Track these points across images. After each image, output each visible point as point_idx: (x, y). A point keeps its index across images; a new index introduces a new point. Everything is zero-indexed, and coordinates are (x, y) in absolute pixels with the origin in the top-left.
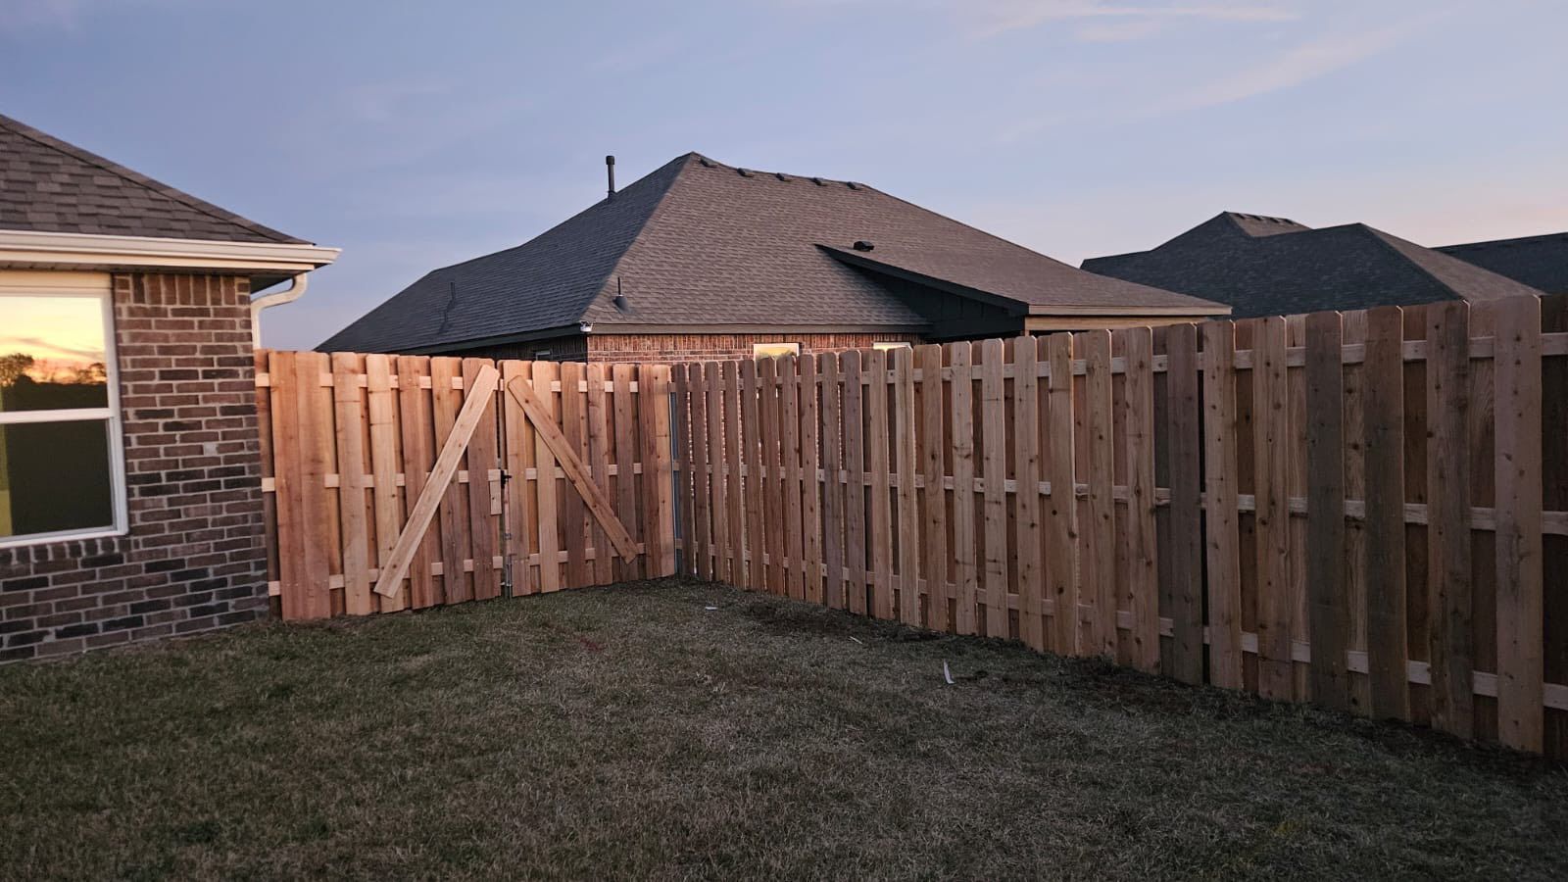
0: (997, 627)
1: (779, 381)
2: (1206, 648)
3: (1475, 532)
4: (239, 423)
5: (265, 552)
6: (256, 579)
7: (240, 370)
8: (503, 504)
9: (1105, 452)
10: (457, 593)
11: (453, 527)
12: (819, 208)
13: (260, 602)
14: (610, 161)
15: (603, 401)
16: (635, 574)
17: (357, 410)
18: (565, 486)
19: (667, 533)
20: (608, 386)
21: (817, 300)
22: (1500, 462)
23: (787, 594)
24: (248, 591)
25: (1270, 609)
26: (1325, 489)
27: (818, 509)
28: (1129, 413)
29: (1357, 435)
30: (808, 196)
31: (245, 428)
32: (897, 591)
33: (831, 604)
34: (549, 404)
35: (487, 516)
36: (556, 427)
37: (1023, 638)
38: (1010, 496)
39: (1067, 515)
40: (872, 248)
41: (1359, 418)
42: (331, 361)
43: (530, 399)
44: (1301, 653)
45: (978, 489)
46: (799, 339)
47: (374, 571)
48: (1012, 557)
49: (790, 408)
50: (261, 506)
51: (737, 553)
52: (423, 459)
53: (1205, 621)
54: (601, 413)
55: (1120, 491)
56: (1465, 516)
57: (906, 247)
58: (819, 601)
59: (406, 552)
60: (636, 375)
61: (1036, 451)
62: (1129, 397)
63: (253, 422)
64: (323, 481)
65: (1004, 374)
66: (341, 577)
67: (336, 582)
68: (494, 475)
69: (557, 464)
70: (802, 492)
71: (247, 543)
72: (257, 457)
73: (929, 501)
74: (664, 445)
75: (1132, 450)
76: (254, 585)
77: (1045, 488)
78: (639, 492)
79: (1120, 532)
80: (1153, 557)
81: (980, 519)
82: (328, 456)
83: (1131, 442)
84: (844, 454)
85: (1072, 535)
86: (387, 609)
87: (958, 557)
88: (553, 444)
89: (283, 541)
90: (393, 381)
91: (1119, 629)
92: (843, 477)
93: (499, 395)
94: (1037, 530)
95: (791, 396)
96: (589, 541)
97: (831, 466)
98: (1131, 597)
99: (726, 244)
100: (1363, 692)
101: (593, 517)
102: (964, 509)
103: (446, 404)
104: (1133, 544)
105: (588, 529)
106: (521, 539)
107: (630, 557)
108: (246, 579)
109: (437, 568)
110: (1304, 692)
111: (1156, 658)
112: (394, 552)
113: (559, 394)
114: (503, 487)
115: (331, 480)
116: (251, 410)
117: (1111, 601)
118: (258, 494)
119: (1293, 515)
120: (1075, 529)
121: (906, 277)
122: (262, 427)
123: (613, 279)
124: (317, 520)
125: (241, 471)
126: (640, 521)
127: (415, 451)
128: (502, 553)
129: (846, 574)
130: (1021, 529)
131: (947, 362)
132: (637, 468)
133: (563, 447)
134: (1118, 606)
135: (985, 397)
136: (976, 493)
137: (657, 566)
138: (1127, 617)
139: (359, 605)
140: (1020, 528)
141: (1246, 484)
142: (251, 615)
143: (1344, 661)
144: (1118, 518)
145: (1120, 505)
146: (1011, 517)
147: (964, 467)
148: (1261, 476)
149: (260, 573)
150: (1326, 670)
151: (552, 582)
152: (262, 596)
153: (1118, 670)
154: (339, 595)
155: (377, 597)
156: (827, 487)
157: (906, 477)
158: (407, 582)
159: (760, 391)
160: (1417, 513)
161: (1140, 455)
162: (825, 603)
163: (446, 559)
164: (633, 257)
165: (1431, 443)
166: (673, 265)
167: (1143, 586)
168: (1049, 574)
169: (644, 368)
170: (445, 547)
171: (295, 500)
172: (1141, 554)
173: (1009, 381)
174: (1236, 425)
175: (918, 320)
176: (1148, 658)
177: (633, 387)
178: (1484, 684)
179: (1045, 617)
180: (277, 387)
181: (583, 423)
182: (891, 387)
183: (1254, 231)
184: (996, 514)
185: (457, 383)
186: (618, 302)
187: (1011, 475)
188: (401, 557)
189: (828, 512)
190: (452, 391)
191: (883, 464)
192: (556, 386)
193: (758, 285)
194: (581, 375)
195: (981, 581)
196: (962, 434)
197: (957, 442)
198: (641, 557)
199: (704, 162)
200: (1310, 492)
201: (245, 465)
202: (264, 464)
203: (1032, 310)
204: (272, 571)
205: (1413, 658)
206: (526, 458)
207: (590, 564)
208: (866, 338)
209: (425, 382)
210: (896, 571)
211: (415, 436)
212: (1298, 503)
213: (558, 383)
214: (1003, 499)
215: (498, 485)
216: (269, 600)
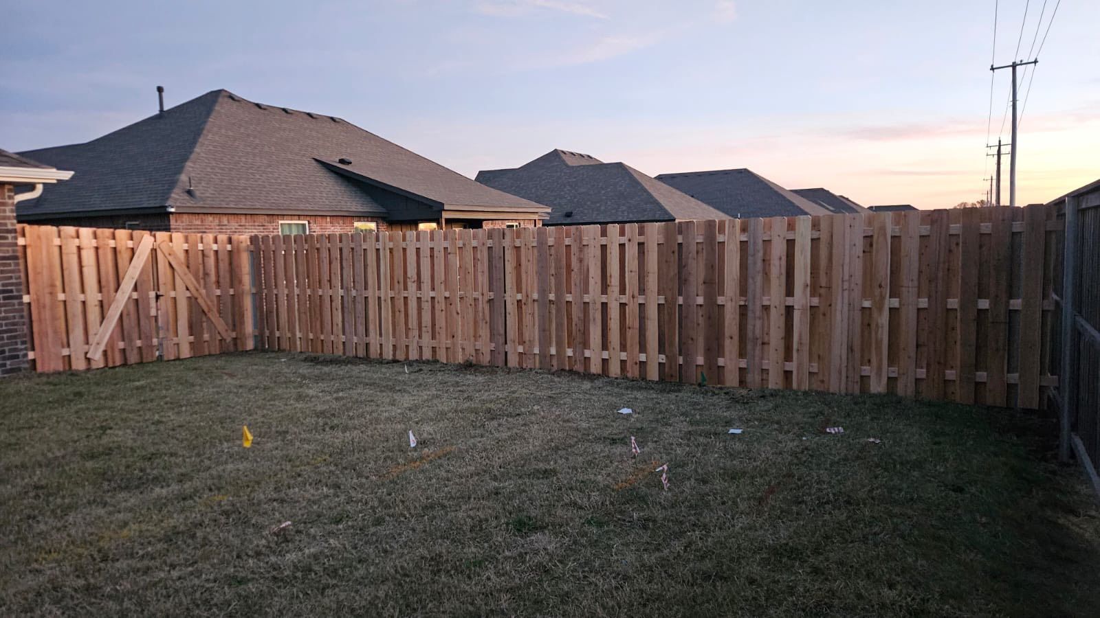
0: (427, 355)
1: (318, 246)
2: (506, 353)
3: (584, 303)
4: (10, 265)
5: (25, 336)
6: (21, 350)
7: (9, 236)
8: (157, 310)
9: (470, 278)
10: (133, 358)
11: (130, 323)
12: (314, 134)
13: (24, 362)
14: (160, 90)
15: (212, 255)
16: (232, 348)
17: (75, 259)
18: (192, 301)
19: (249, 327)
20: (215, 247)
21: (318, 195)
22: (590, 279)
23: (322, 351)
24: (17, 357)
25: (527, 337)
26: (543, 292)
27: (340, 310)
28: (479, 263)
29: (553, 272)
30: (306, 125)
31: (12, 268)
32: (381, 345)
33: (347, 354)
34: (182, 256)
35: (148, 317)
36: (186, 269)
37: (438, 358)
38: (433, 298)
39: (456, 304)
40: (351, 163)
41: (553, 265)
42: (59, 232)
43: (171, 253)
44: (536, 351)
45: (419, 296)
46: (308, 218)
47: (87, 347)
48: (433, 325)
49: (325, 260)
50: (22, 310)
51: (294, 334)
52: (112, 285)
53: (506, 343)
54: (211, 261)
55: (476, 295)
56: (582, 298)
57: (372, 163)
58: (341, 353)
59: (104, 337)
60: (230, 241)
61: (443, 278)
62: (479, 257)
63: (17, 264)
64: (57, 297)
65: (430, 246)
66: (68, 349)
67: (65, 352)
68: (152, 294)
69: (187, 289)
70: (331, 301)
71: (16, 330)
72: (19, 284)
73: (397, 302)
74: (247, 279)
75: (480, 279)
76: (21, 353)
77: (447, 294)
78: (233, 305)
79: (476, 312)
80: (488, 319)
81: (420, 309)
82: (59, 283)
83: (480, 274)
84: (354, 282)
85: (458, 313)
86: (94, 366)
87: (410, 326)
88: (185, 278)
89: (35, 329)
90: (94, 243)
91: (476, 350)
92: (354, 293)
93: (154, 251)
94: (444, 312)
95: (325, 254)
96: (205, 331)
97: (347, 288)
98: (480, 336)
99: (254, 155)
100: (555, 362)
101: (209, 319)
102: (413, 304)
103: (124, 257)
104: (481, 314)
105: (205, 324)
106: (168, 330)
107: (229, 340)
108: (16, 350)
109: (121, 345)
110: (537, 365)
111: (488, 359)
112: (98, 336)
113: (187, 251)
114: (157, 301)
115: (61, 297)
116: (16, 258)
117: (472, 339)
118: (21, 304)
119: (534, 301)
120: (459, 312)
121: (372, 183)
122: (22, 267)
123: (183, 177)
124: (54, 318)
125: (11, 291)
126: (234, 321)
127: (108, 281)
128: (158, 338)
129: (355, 339)
130: (437, 313)
131: (404, 240)
132: (232, 292)
133: (191, 280)
134: (475, 341)
135: (421, 255)
136: (418, 298)
137: (244, 344)
138: (479, 345)
139: (79, 365)
140: (436, 311)
141: (519, 290)
142: (19, 369)
143: (549, 351)
144: (475, 305)
145: (476, 300)
146: (433, 307)
147: (412, 287)
148: (524, 286)
149: (23, 347)
150: (544, 355)
151: (186, 352)
152: (25, 359)
153: (475, 365)
154: (67, 359)
155: (88, 360)
156: (345, 299)
157: (386, 293)
158: (105, 353)
159: (307, 251)
160: (569, 298)
161: (483, 279)
162: (344, 353)
163: (126, 340)
164: (194, 163)
165: (573, 273)
166: (222, 169)
167: (484, 332)
168: (449, 330)
169: (235, 237)
170: (126, 333)
171: (42, 307)
172: (484, 319)
173: (432, 249)
174: (516, 267)
175: (380, 209)
176: (486, 359)
177: (229, 247)
178: (587, 353)
179: (447, 348)
180: (30, 246)
181: (201, 267)
182: (378, 250)
183: (571, 162)
184: (427, 307)
185: (130, 244)
186: (189, 193)
187: (433, 289)
188: (102, 339)
189: (346, 310)
190: (127, 248)
191: (374, 286)
192: (186, 246)
193: (280, 184)
194: (199, 240)
195: (420, 337)
196: (412, 272)
197: (409, 275)
198: (235, 339)
199: (231, 97)
200: (539, 293)
201: (13, 288)
202: (23, 287)
203: (446, 208)
204: (28, 345)
205: (569, 347)
206: (170, 286)
207: (206, 343)
208: (349, 219)
209: (112, 243)
210: (381, 335)
211: (107, 273)
212: (535, 296)
213: (186, 245)
214: (430, 300)
215: (155, 300)
216: (28, 362)
